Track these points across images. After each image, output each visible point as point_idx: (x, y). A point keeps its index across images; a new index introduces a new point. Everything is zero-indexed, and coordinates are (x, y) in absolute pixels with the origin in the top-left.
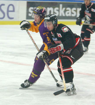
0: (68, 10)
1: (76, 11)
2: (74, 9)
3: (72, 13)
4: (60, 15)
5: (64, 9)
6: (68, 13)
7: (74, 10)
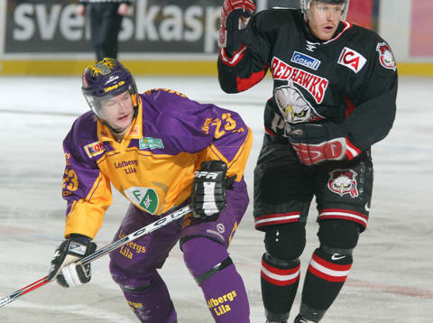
0: (171, 17)
1: (203, 19)
2: (195, 10)
3: (186, 28)
4: (140, 36)
5: (154, 10)
6: (171, 28)
7: (196, 17)
